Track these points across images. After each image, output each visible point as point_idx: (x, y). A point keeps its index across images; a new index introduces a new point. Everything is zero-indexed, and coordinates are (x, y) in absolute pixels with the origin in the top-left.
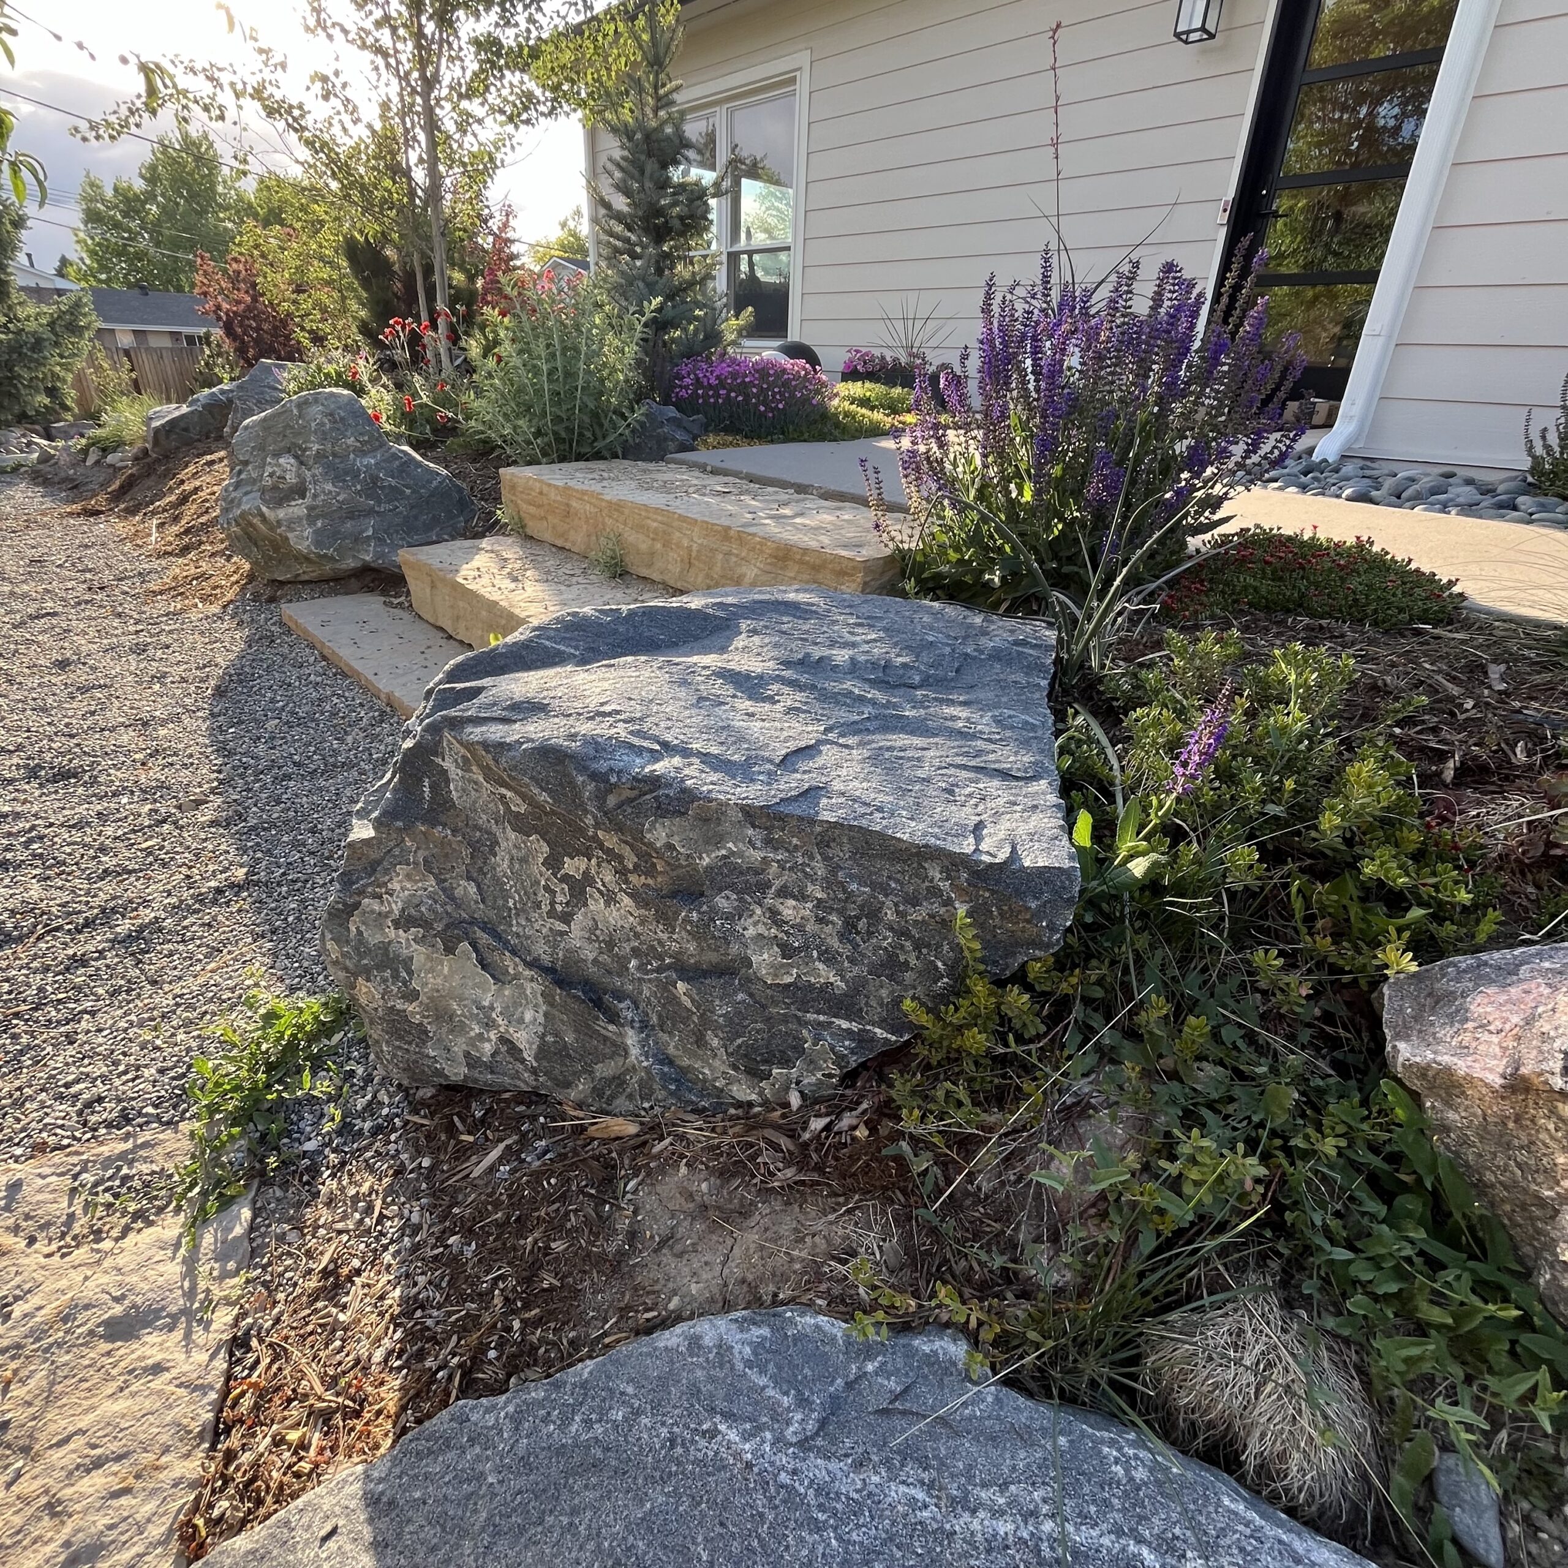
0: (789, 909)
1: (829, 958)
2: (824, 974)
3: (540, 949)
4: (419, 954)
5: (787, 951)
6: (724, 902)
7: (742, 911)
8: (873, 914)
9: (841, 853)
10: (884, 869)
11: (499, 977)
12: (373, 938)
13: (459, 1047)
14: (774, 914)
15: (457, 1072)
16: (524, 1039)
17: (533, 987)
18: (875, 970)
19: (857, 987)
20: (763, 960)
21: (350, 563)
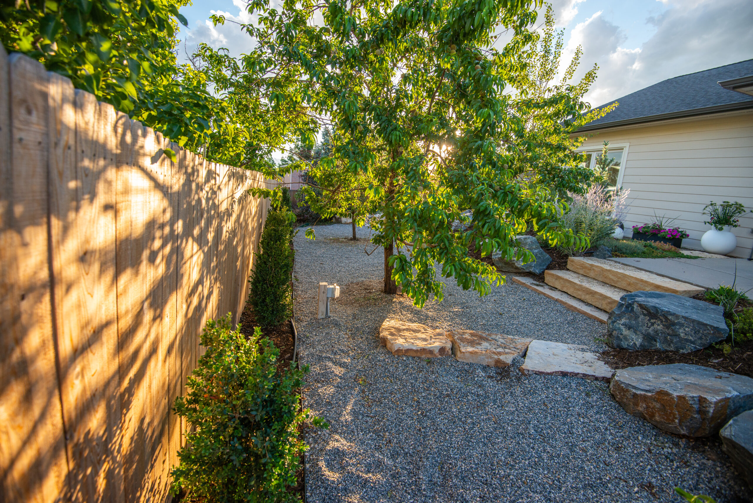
0: (687, 329)
1: (692, 336)
2: (691, 338)
3: (643, 331)
4: (624, 329)
5: (686, 334)
6: (677, 327)
7: (680, 328)
8: (699, 332)
9: (695, 323)
10: (701, 326)
11: (636, 334)
12: (617, 326)
13: (626, 343)
14: (684, 330)
15: (625, 346)
16: (638, 344)
17: (641, 336)
18: (699, 339)
19: (695, 340)
20: (682, 335)
21: (527, 271)
